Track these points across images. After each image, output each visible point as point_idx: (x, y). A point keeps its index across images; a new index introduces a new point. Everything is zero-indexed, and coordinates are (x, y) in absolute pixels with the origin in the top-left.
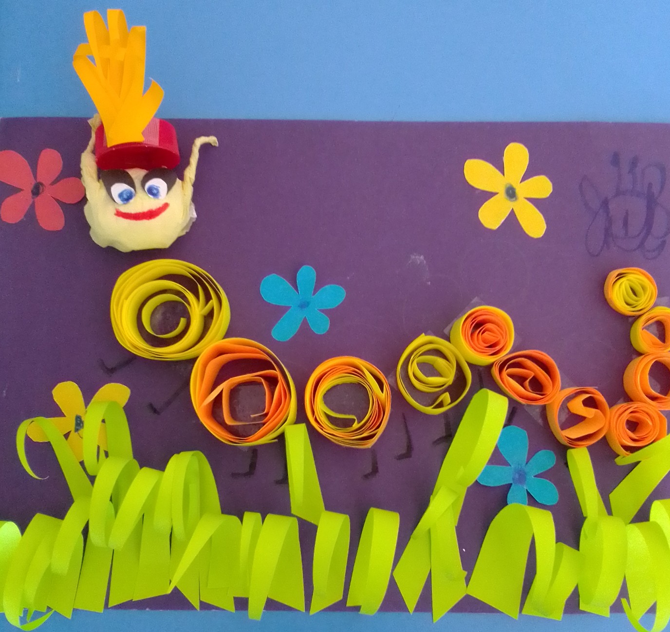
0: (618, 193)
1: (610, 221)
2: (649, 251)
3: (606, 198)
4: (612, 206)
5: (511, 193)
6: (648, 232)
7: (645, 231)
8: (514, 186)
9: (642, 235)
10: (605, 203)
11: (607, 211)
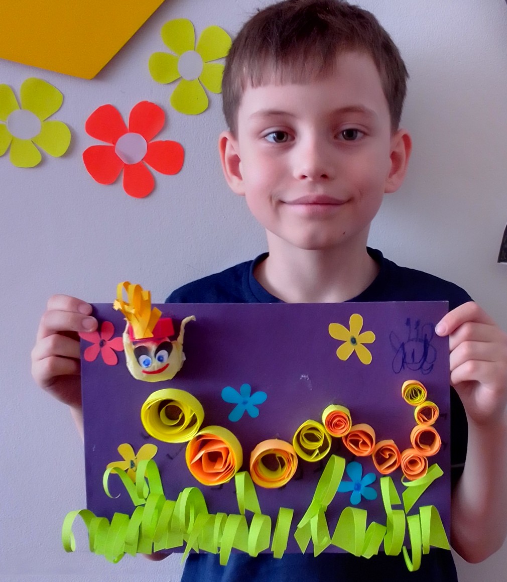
0: (409, 340)
1: (405, 354)
2: (424, 370)
3: (403, 343)
4: (406, 347)
5: (354, 341)
6: (425, 360)
7: (423, 359)
8: (355, 337)
9: (422, 361)
10: (403, 345)
11: (403, 349)
